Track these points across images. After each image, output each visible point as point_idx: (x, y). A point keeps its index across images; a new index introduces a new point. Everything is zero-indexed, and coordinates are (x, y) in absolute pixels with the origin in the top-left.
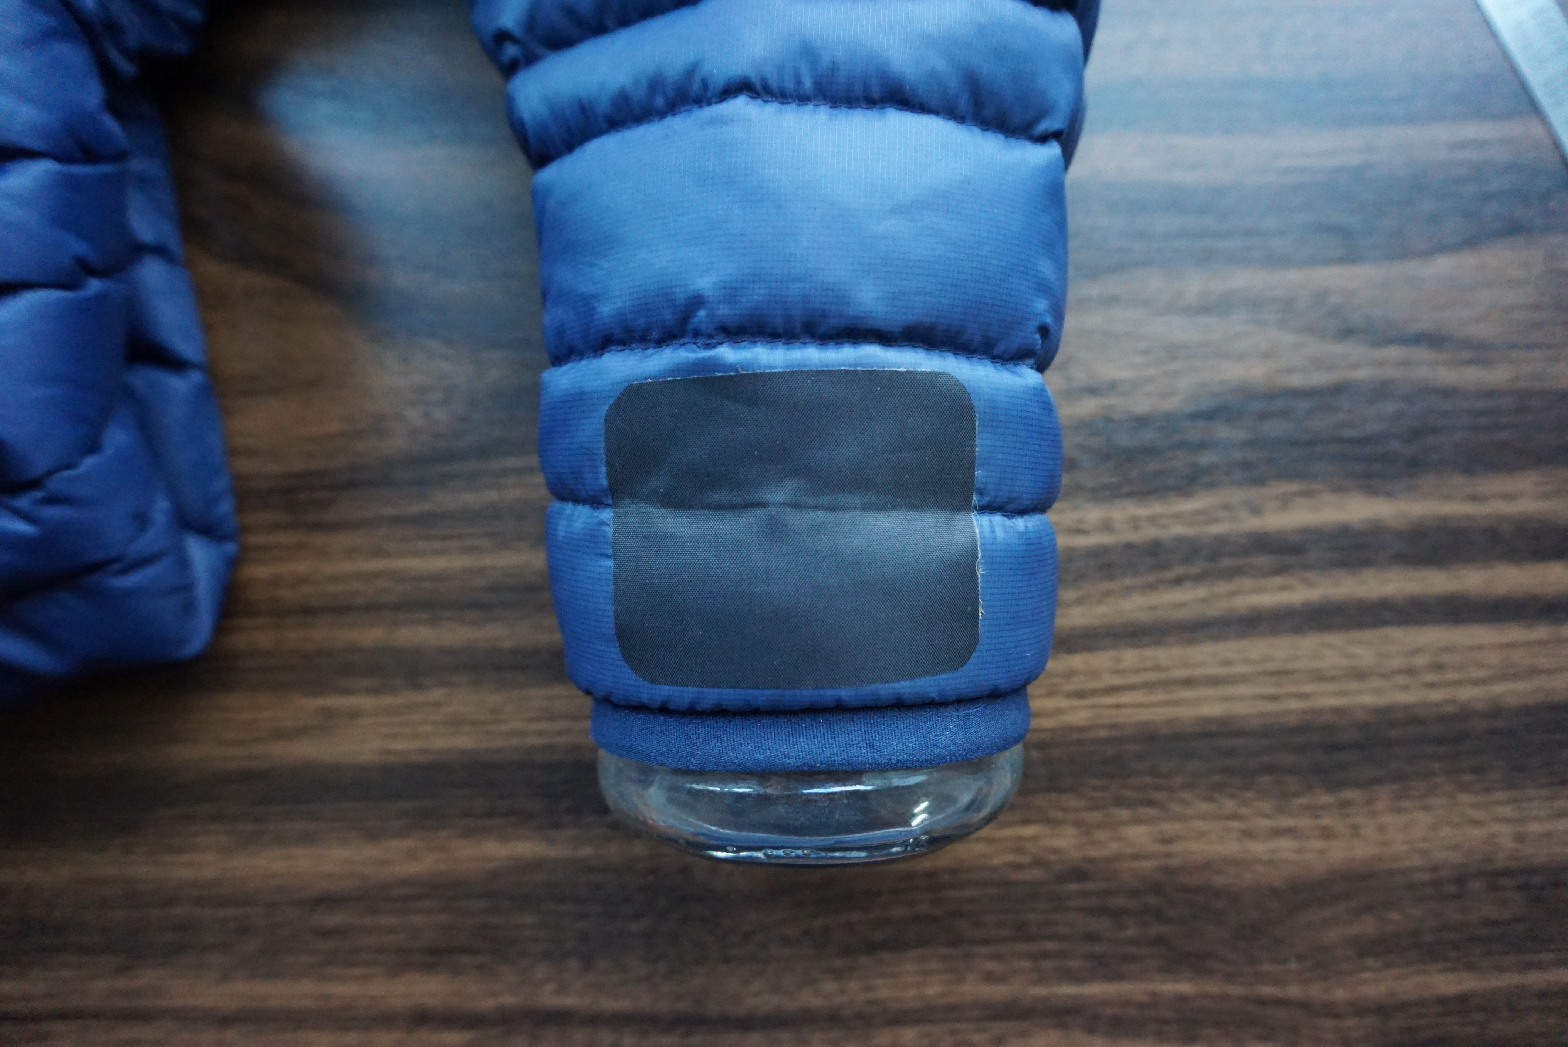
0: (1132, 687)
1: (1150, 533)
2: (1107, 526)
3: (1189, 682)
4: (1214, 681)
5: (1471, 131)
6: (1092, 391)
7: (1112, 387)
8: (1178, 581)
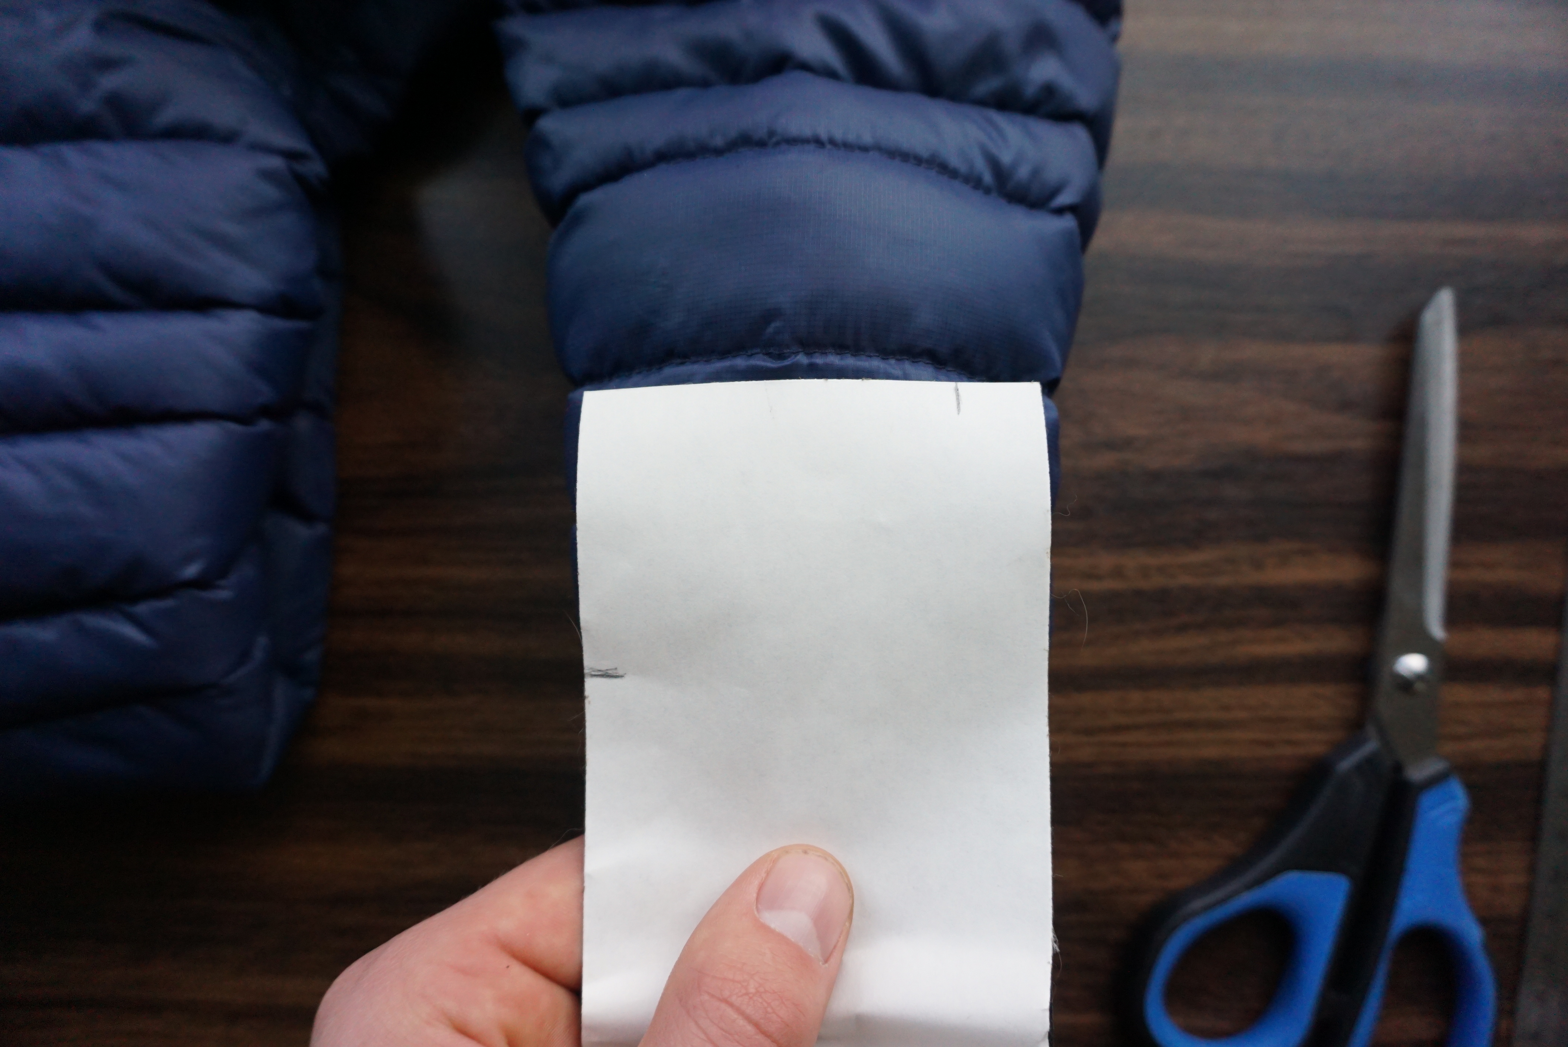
0: (1137, 727)
1: (1157, 581)
2: (1118, 573)
3: (1190, 725)
4: (1214, 725)
5: (1461, 230)
6: (1110, 445)
7: (1127, 443)
8: (1182, 629)
